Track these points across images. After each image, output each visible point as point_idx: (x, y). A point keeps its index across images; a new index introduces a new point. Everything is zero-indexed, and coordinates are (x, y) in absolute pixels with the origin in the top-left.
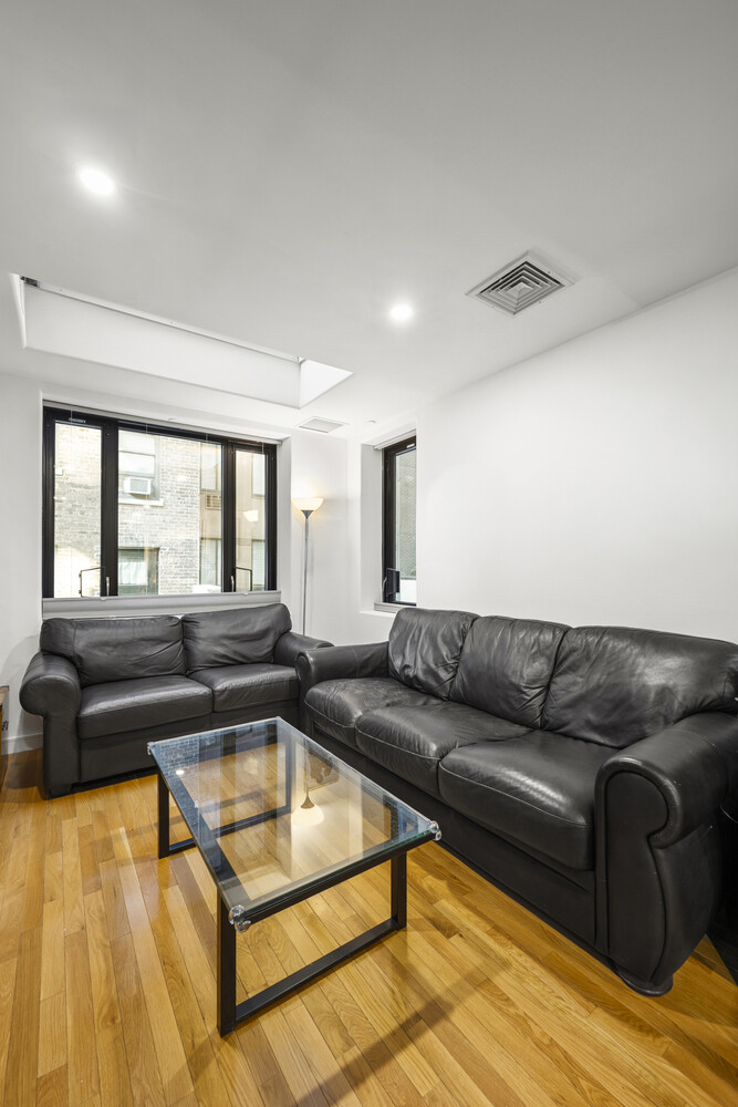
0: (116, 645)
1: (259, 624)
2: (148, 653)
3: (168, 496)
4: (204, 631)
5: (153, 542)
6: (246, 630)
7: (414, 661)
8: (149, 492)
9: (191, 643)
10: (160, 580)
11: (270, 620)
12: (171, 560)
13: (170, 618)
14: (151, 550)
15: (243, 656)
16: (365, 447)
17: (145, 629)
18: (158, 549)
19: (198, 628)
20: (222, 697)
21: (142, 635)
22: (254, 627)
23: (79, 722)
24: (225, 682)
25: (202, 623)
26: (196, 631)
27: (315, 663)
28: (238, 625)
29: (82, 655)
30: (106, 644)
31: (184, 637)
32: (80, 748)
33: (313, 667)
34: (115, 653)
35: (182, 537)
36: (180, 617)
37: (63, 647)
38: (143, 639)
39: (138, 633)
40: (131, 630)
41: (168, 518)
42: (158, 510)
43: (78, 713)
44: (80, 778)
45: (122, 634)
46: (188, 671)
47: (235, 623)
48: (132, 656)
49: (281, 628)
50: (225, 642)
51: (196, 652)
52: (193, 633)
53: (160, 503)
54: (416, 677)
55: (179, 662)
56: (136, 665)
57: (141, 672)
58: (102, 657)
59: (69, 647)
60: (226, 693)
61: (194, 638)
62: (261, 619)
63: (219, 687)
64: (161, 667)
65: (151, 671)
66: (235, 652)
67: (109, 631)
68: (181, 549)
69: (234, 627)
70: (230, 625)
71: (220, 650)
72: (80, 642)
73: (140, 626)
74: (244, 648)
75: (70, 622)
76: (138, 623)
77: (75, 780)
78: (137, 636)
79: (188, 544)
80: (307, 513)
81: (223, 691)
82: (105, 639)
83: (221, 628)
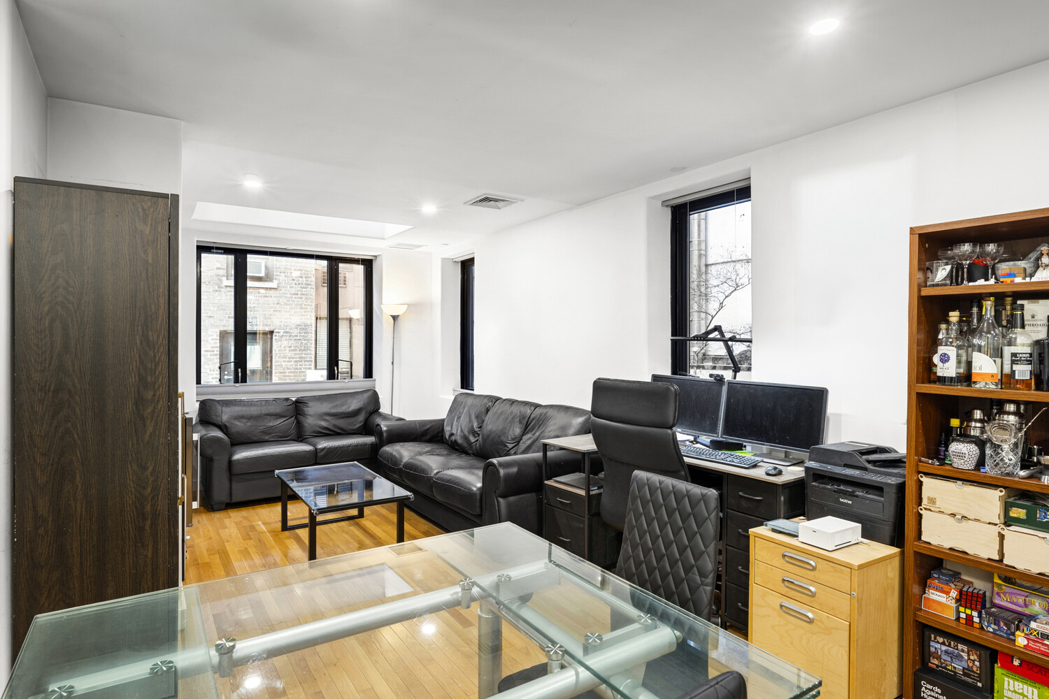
0: (250, 418)
1: (354, 405)
2: (271, 424)
3: (282, 277)
4: (313, 409)
5: (267, 325)
6: (344, 409)
7: (456, 430)
8: (262, 274)
9: (301, 418)
10: (274, 363)
11: (362, 402)
12: (285, 343)
13: (287, 399)
14: (265, 333)
15: (341, 429)
16: (444, 260)
17: (269, 407)
18: (272, 332)
19: (307, 407)
20: (322, 453)
21: (267, 412)
22: (349, 407)
23: (230, 463)
24: (324, 444)
25: (311, 404)
26: (306, 409)
27: (386, 431)
28: (337, 406)
29: (227, 424)
30: (242, 417)
31: (297, 414)
32: (231, 481)
33: (385, 434)
34: (249, 424)
35: (296, 320)
36: (294, 399)
37: (214, 419)
38: (268, 415)
39: (265, 410)
40: (259, 408)
41: (282, 300)
42: (272, 292)
43: (230, 458)
44: (231, 500)
45: (254, 411)
46: (300, 438)
47: (335, 404)
48: (260, 426)
49: (371, 408)
50: (327, 418)
51: (306, 425)
52: (304, 411)
53: (273, 284)
54: (455, 441)
55: (293, 431)
56: (264, 432)
57: (267, 438)
58: (240, 426)
59: (219, 419)
60: (325, 450)
61: (304, 415)
62: (355, 401)
63: (320, 446)
64: (280, 435)
65: (273, 437)
66: (335, 426)
67: (245, 409)
68: (295, 332)
69: (334, 407)
70: (331, 405)
71: (324, 424)
72: (225, 415)
73: (265, 404)
74: (341, 423)
75: (219, 402)
76: (263, 403)
77: (229, 501)
78: (263, 412)
79: (303, 328)
80: (395, 318)
81: (323, 449)
82: (242, 413)
83: (325, 407)
